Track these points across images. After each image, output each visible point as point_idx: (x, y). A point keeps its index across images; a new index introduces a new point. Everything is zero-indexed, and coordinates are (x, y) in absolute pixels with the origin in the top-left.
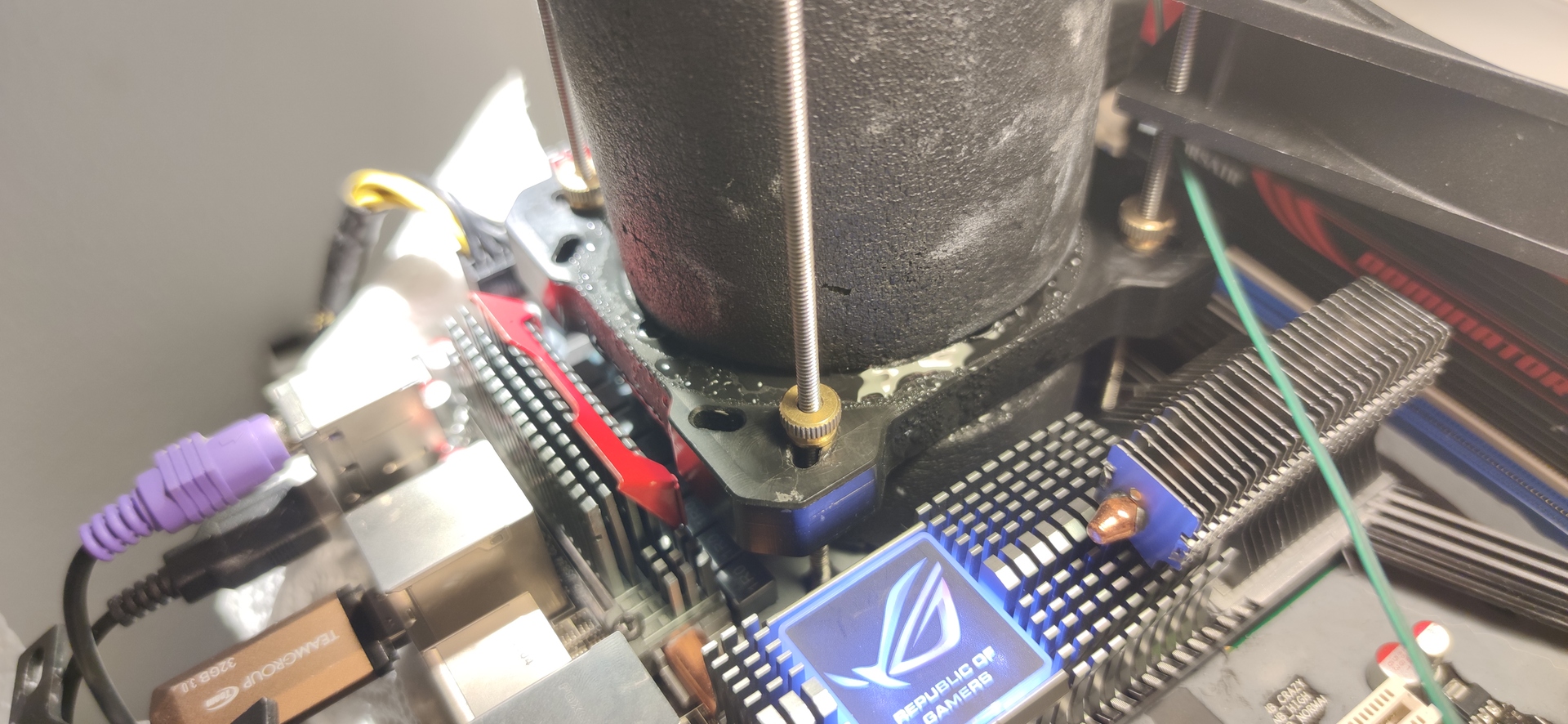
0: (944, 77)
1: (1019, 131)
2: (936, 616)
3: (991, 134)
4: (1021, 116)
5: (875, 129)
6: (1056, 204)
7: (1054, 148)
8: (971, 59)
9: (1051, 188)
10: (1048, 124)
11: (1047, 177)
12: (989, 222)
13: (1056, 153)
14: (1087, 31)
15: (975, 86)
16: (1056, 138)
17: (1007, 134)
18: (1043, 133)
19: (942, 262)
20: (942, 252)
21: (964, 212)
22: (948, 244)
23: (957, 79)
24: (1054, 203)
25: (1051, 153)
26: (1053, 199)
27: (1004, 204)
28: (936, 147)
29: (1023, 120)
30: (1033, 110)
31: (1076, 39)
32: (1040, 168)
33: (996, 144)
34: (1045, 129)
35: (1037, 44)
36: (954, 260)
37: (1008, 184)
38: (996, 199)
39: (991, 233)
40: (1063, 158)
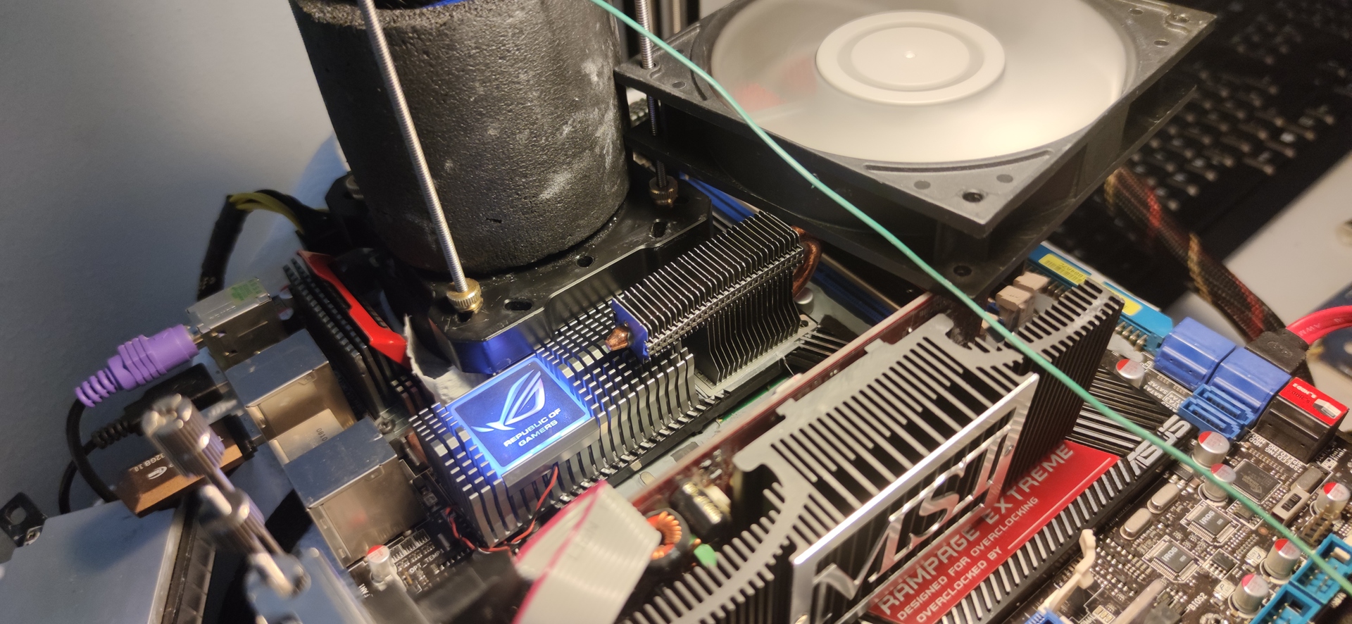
0: (523, 104)
1: (573, 127)
2: (534, 397)
3: (557, 130)
4: (572, 119)
5: (491, 132)
6: (608, 165)
7: (598, 134)
8: (534, 93)
9: (602, 156)
10: (590, 122)
11: (597, 150)
12: (569, 176)
13: (599, 137)
14: (600, 74)
15: (540, 107)
16: (597, 129)
17: (567, 130)
18: (588, 127)
19: (548, 200)
20: (546, 195)
21: (553, 172)
22: (549, 190)
23: (529, 104)
24: (606, 165)
25: (596, 137)
26: (605, 162)
27: (576, 166)
28: (528, 139)
29: (574, 121)
30: (579, 116)
31: (595, 78)
32: (591, 146)
33: (561, 135)
34: (588, 126)
35: (571, 83)
36: (556, 198)
37: (574, 156)
38: (569, 163)
39: (572, 183)
40: (604, 139)
